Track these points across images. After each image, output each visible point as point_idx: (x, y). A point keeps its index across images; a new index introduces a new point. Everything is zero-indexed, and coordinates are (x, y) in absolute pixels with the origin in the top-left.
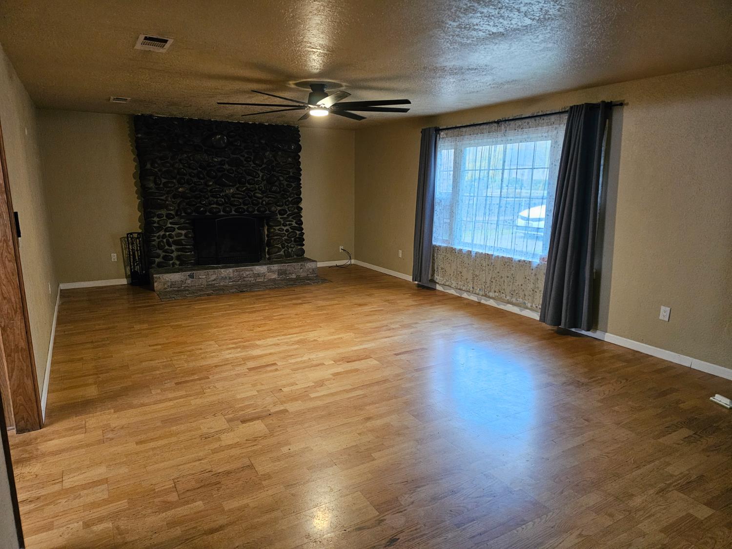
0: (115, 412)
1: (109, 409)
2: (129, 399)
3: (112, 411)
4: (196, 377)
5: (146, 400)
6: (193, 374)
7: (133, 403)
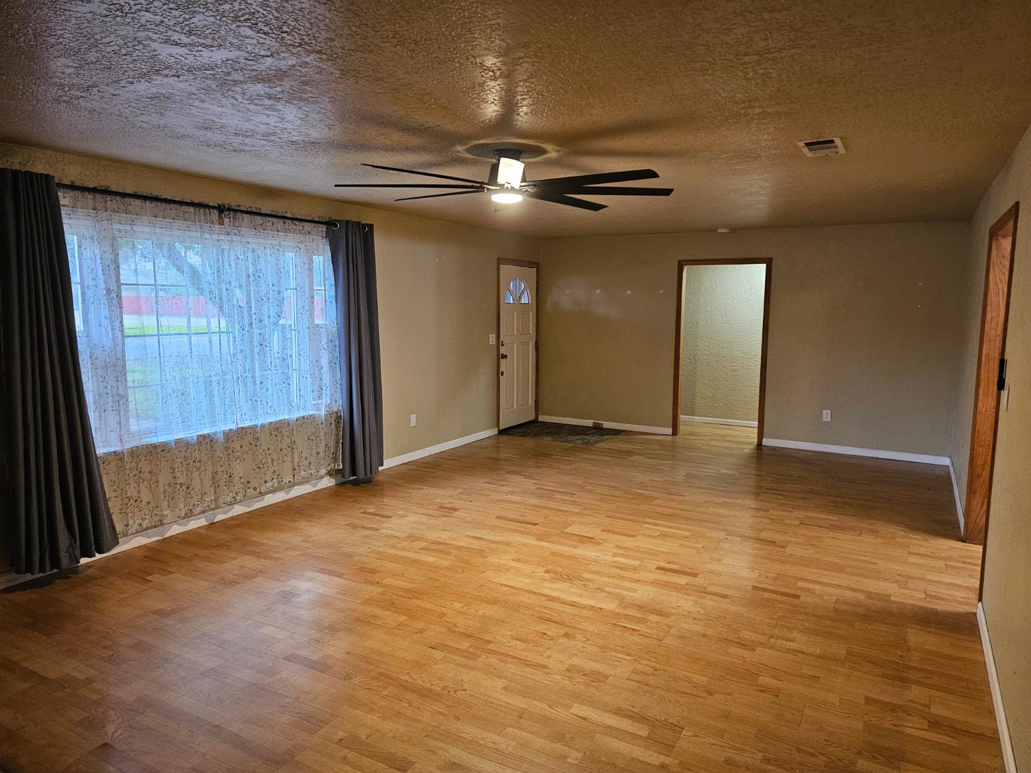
0: (890, 596)
1: (896, 602)
2: (868, 603)
3: (892, 598)
4: (766, 595)
5: (849, 594)
6: (767, 600)
7: (866, 598)
